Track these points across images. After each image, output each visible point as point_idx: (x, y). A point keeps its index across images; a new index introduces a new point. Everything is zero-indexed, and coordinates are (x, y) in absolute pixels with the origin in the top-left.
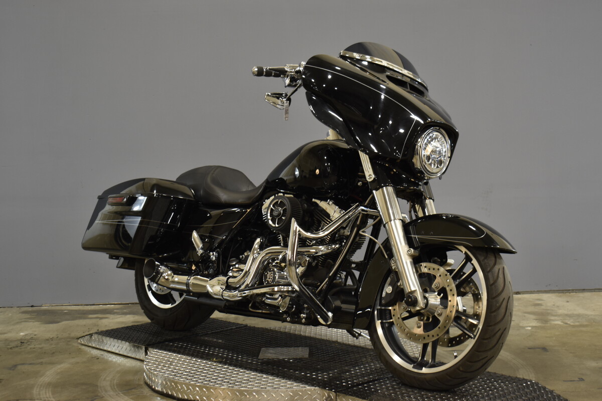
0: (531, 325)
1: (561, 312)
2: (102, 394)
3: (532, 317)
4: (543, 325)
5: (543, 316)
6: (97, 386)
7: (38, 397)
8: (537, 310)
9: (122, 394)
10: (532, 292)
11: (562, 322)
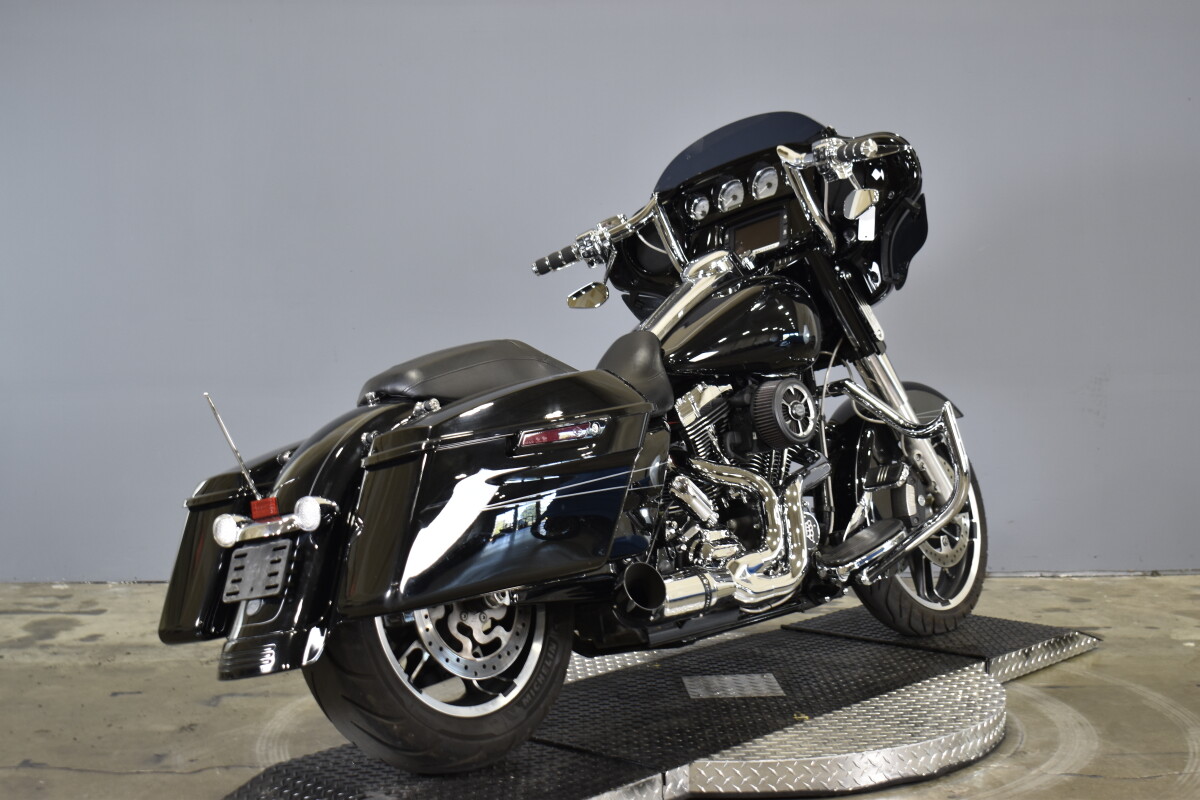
0: (1193, 637)
3: (1192, 621)
7: (265, 761)
10: (1182, 572)
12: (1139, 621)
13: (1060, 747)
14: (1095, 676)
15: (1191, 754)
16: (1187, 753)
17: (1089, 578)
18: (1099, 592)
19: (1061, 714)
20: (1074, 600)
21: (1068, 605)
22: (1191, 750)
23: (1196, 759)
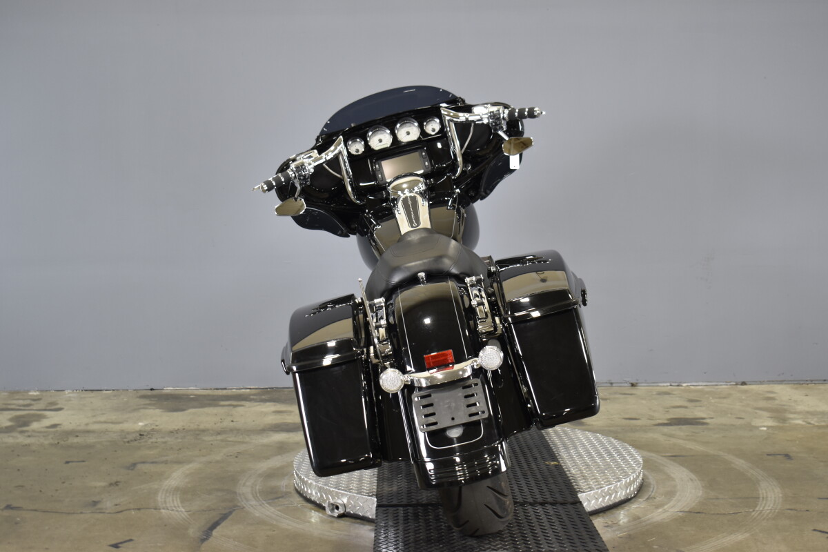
0: (766, 424)
1: (800, 408)
2: (243, 503)
3: (766, 414)
4: (781, 425)
5: (780, 414)
6: (235, 493)
7: (164, 505)
8: (770, 406)
9: (266, 505)
10: (761, 383)
11: (804, 421)
12: (731, 414)
13: (678, 494)
14: (701, 449)
15: (761, 499)
16: (759, 498)
17: (701, 386)
18: (707, 396)
19: (679, 473)
20: (691, 401)
21: (686, 404)
22: (761, 496)
23: (764, 502)
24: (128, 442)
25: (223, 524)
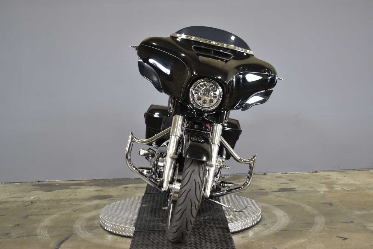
0: (323, 190)
1: (340, 182)
2: (76, 232)
3: (324, 185)
4: (330, 190)
5: (330, 185)
6: (73, 227)
7: (40, 234)
8: (327, 182)
9: (87, 232)
10: (324, 171)
11: (341, 188)
12: (308, 186)
13: (277, 223)
14: (292, 202)
15: (315, 224)
16: (314, 223)
17: (297, 173)
18: (298, 178)
19: (279, 213)
20: (290, 180)
21: (288, 182)
22: (315, 222)
23: (316, 225)
24: (25, 206)
25: (66, 242)
